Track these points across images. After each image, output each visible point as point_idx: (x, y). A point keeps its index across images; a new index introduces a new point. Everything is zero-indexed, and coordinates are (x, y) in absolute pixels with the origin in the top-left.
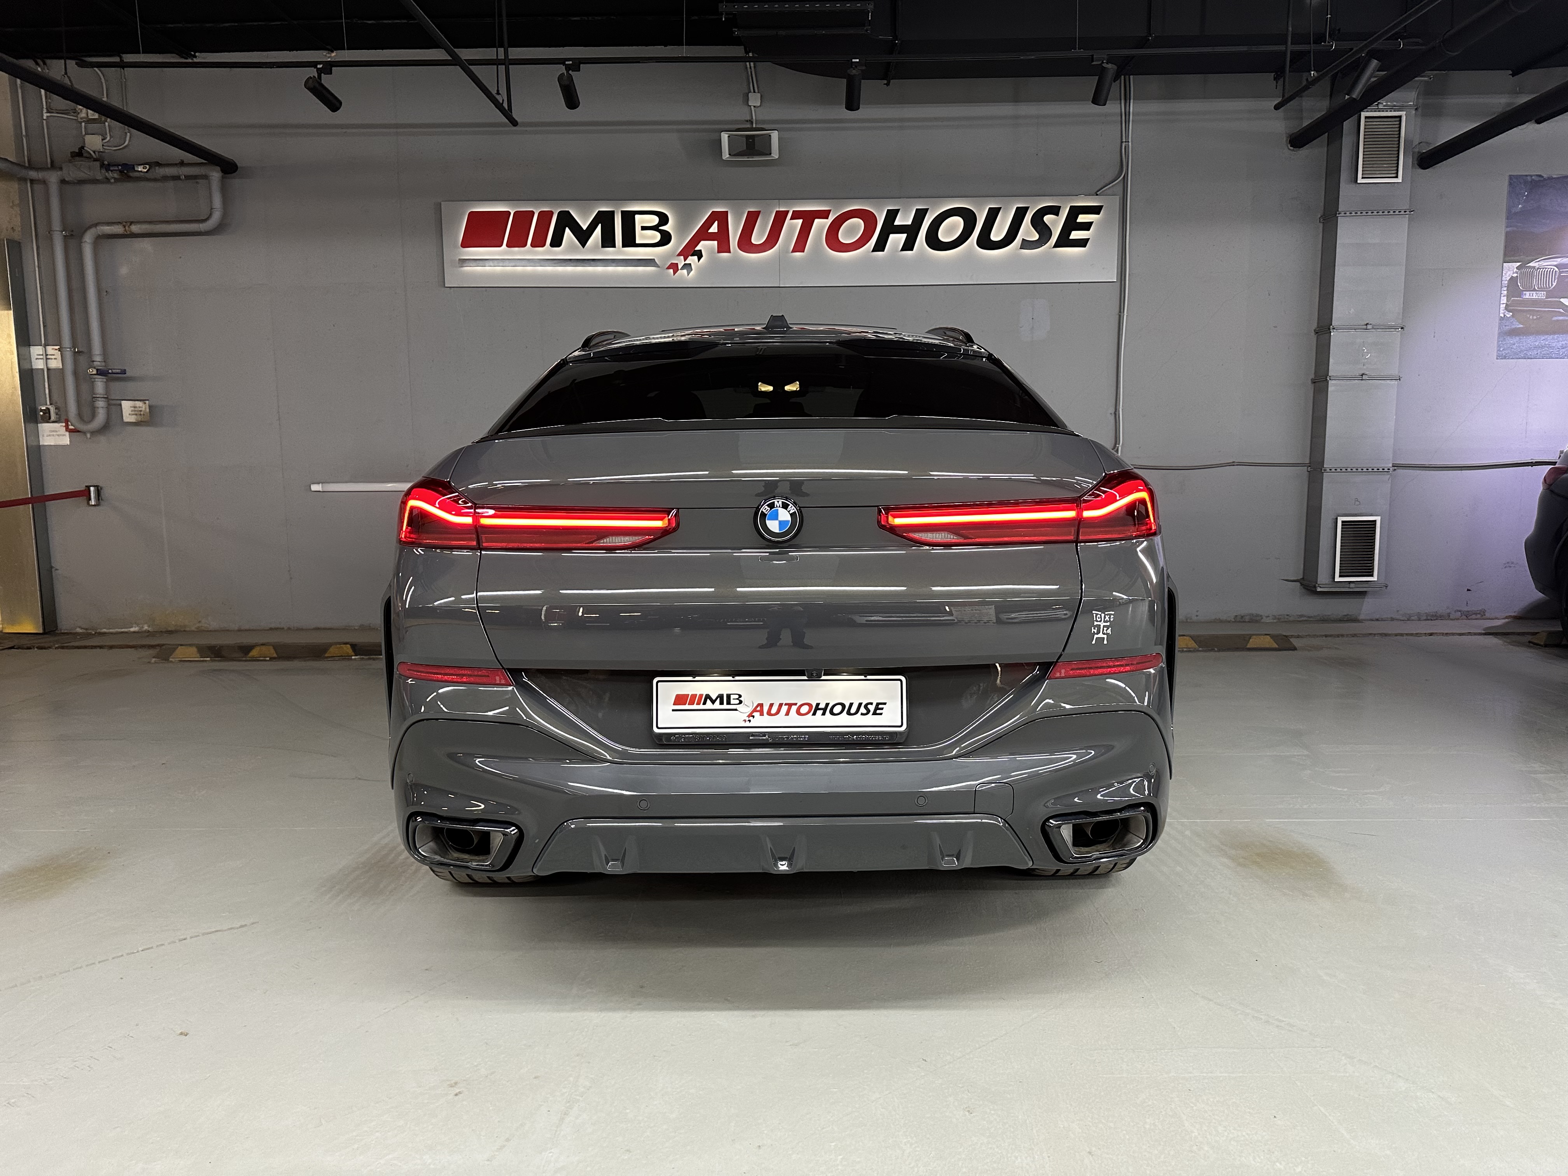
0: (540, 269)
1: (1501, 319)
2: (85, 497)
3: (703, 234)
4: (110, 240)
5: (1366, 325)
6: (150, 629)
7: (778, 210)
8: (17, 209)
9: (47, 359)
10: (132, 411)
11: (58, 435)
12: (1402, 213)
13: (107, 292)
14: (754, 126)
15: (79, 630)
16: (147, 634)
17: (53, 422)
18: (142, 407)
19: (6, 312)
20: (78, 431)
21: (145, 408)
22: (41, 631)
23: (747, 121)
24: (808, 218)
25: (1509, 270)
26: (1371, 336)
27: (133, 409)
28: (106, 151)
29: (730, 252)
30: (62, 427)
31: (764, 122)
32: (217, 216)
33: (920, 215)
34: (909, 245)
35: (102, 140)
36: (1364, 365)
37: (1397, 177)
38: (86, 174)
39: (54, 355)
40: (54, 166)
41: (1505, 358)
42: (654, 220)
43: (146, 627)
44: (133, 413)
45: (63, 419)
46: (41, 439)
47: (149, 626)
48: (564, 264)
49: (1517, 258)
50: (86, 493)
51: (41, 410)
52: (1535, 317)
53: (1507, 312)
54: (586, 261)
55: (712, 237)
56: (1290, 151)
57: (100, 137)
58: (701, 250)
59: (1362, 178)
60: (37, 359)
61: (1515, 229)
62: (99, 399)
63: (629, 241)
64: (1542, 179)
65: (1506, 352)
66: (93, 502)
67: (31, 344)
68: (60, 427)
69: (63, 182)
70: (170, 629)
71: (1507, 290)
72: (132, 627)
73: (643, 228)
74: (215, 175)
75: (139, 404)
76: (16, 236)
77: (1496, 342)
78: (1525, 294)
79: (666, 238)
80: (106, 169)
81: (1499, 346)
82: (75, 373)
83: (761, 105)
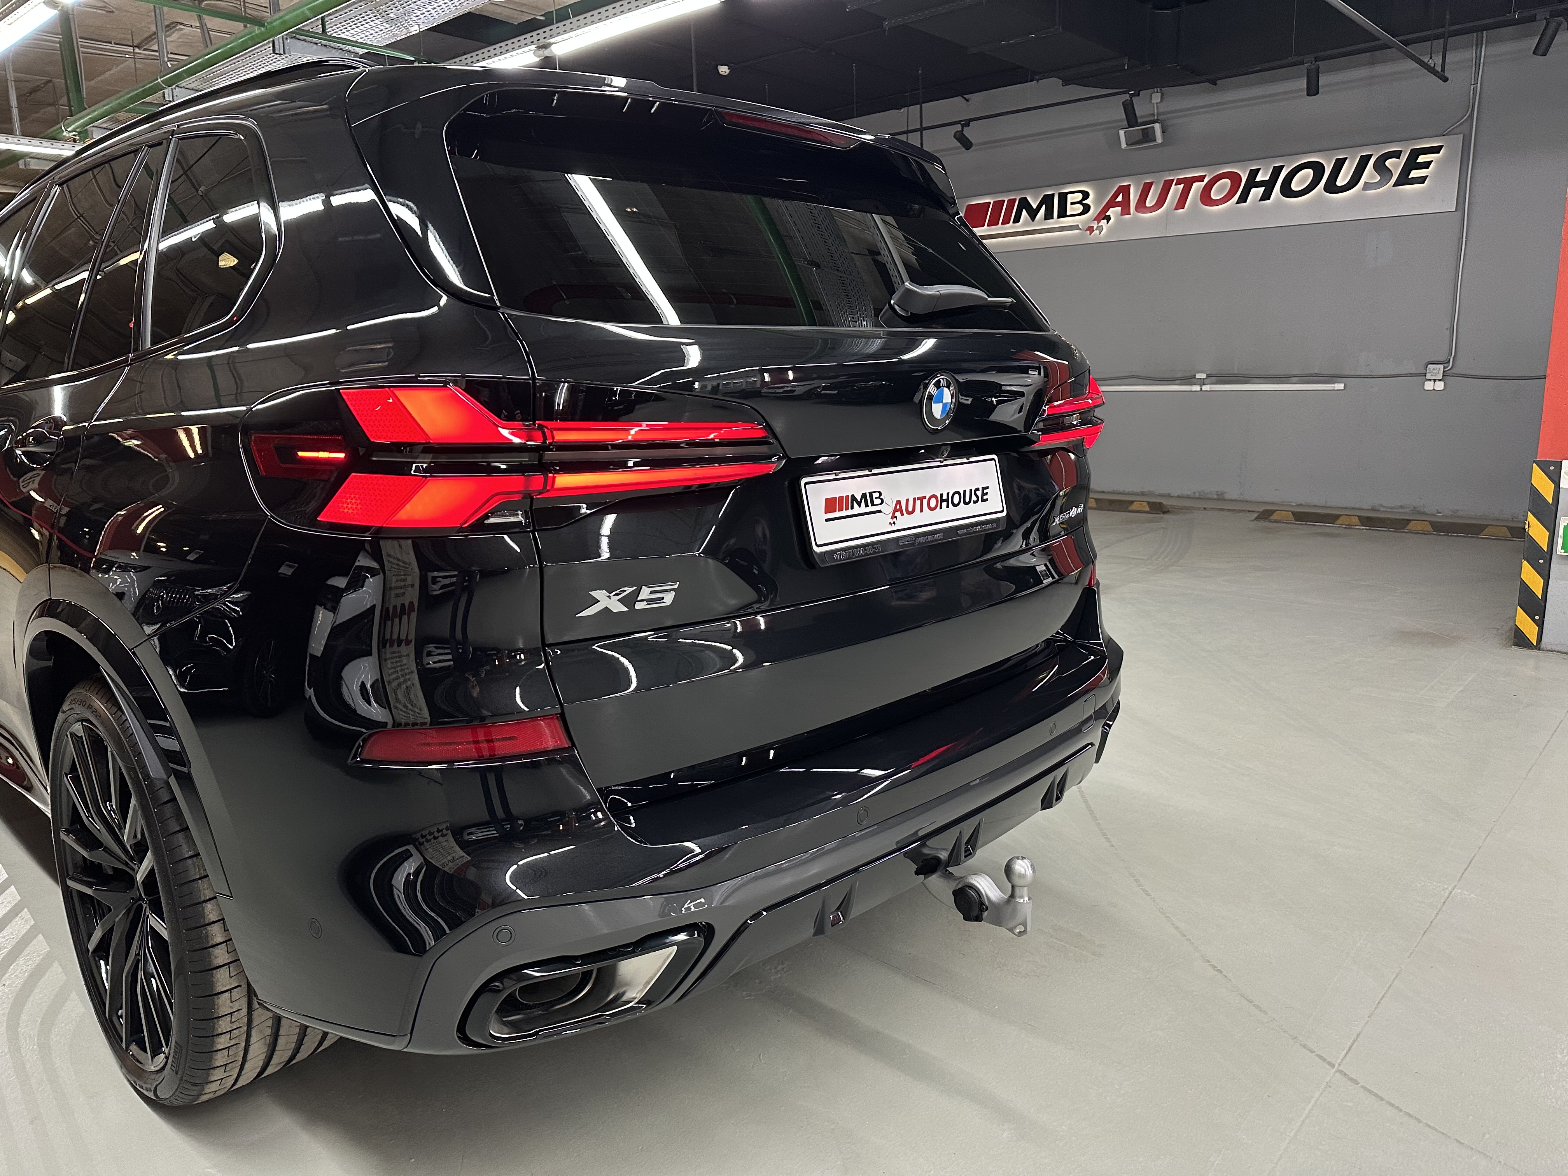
0: (1010, 238)
3: (1112, 203)
7: (1167, 179)
14: (1155, 117)
23: (1151, 114)
24: (1188, 183)
29: (1130, 214)
31: (1164, 113)
33: (1277, 171)
34: (1266, 196)
42: (1079, 197)
48: (1022, 234)
54: (1035, 231)
55: (1117, 205)
58: (1109, 216)
63: (1063, 214)
73: (1072, 203)
79: (1086, 209)
83: (1161, 101)
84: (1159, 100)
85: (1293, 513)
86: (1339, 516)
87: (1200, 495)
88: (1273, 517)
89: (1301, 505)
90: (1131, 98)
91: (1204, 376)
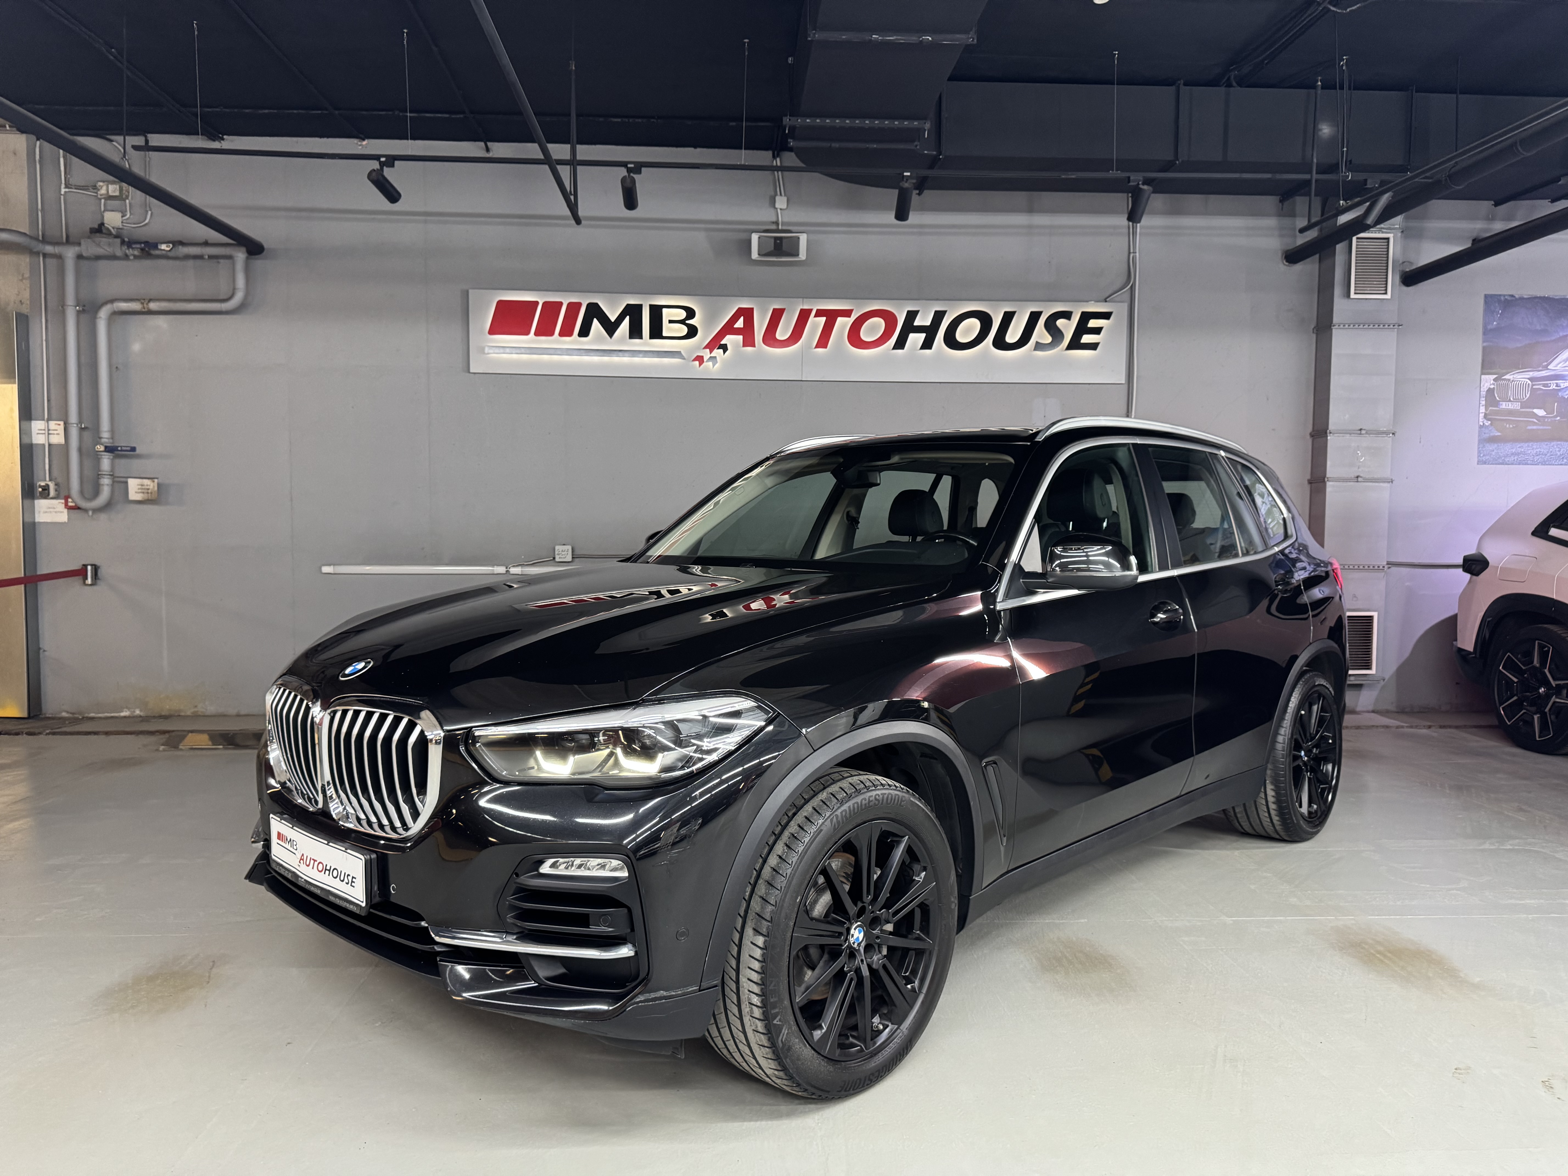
0: (566, 358)
1: (1481, 427)
2: (81, 577)
3: (729, 329)
4: (124, 316)
5: (1361, 430)
6: (142, 714)
7: (802, 308)
8: (27, 283)
9: (49, 434)
10: (139, 489)
11: (56, 512)
12: (1392, 327)
13: (117, 367)
14: (780, 227)
15: (64, 714)
16: (141, 719)
17: (52, 498)
18: (150, 486)
19: (10, 386)
20: (79, 508)
21: (154, 487)
22: (25, 715)
23: (773, 223)
24: (831, 316)
25: (1486, 382)
26: (1366, 441)
27: (140, 487)
28: (125, 228)
29: (754, 346)
30: (60, 504)
31: (789, 224)
32: (239, 296)
33: (939, 316)
34: (927, 344)
35: (122, 217)
36: (1359, 468)
37: (1386, 293)
38: (106, 250)
39: (56, 430)
40: (68, 242)
41: (1485, 463)
42: (682, 314)
43: (138, 712)
44: (140, 491)
45: (62, 496)
46: (36, 515)
47: (141, 711)
48: (592, 354)
49: (1494, 371)
50: (81, 573)
51: (40, 486)
52: (1511, 426)
53: (1485, 421)
54: (613, 352)
55: (737, 332)
56: (1285, 267)
57: (119, 215)
58: (726, 344)
59: (1355, 293)
60: (38, 434)
61: (1491, 344)
62: (106, 476)
63: (656, 332)
64: (1514, 298)
65: (1487, 457)
66: (89, 581)
67: (33, 417)
68: (59, 504)
69: (80, 257)
70: (163, 714)
71: (1485, 400)
72: (122, 712)
73: (671, 322)
74: (240, 255)
75: (146, 482)
76: (25, 310)
77: (1477, 448)
78: (1502, 405)
79: (692, 332)
80: (128, 247)
81: (1479, 452)
82: (80, 450)
83: (787, 208)
84: (784, 206)
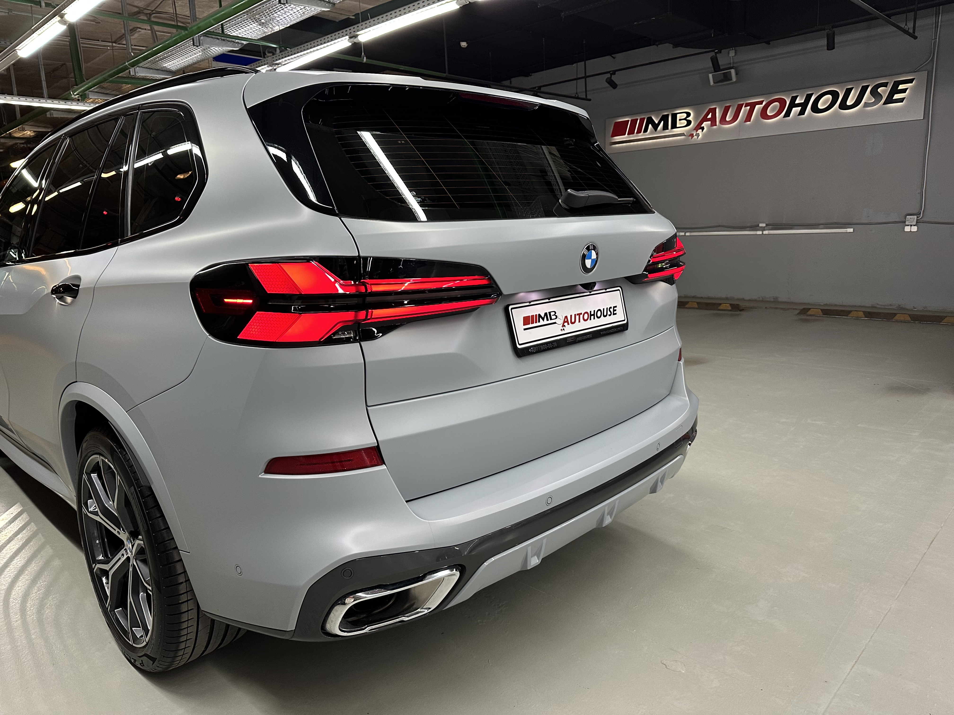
0: (639, 142)
3: (705, 119)
7: (739, 103)
14: (731, 66)
23: (729, 64)
24: (753, 106)
29: (716, 126)
31: (737, 63)
33: (809, 97)
34: (802, 112)
42: (684, 116)
48: (648, 139)
54: (657, 137)
55: (708, 120)
58: (703, 127)
63: (674, 126)
73: (680, 120)
79: (689, 123)
83: (735, 55)
84: (734, 55)
85: (822, 310)
86: (851, 311)
87: (763, 299)
88: (810, 312)
89: (827, 304)
90: (716, 55)
91: (764, 225)
